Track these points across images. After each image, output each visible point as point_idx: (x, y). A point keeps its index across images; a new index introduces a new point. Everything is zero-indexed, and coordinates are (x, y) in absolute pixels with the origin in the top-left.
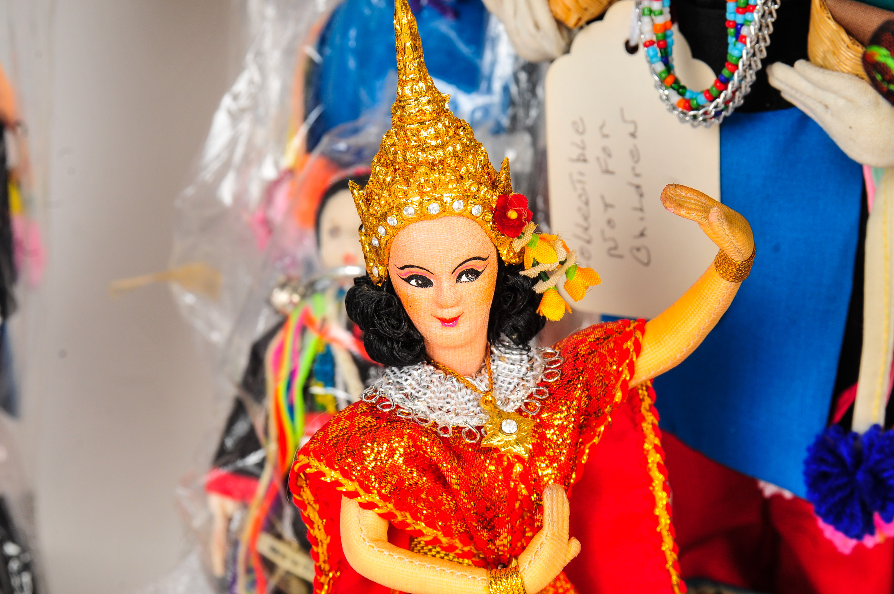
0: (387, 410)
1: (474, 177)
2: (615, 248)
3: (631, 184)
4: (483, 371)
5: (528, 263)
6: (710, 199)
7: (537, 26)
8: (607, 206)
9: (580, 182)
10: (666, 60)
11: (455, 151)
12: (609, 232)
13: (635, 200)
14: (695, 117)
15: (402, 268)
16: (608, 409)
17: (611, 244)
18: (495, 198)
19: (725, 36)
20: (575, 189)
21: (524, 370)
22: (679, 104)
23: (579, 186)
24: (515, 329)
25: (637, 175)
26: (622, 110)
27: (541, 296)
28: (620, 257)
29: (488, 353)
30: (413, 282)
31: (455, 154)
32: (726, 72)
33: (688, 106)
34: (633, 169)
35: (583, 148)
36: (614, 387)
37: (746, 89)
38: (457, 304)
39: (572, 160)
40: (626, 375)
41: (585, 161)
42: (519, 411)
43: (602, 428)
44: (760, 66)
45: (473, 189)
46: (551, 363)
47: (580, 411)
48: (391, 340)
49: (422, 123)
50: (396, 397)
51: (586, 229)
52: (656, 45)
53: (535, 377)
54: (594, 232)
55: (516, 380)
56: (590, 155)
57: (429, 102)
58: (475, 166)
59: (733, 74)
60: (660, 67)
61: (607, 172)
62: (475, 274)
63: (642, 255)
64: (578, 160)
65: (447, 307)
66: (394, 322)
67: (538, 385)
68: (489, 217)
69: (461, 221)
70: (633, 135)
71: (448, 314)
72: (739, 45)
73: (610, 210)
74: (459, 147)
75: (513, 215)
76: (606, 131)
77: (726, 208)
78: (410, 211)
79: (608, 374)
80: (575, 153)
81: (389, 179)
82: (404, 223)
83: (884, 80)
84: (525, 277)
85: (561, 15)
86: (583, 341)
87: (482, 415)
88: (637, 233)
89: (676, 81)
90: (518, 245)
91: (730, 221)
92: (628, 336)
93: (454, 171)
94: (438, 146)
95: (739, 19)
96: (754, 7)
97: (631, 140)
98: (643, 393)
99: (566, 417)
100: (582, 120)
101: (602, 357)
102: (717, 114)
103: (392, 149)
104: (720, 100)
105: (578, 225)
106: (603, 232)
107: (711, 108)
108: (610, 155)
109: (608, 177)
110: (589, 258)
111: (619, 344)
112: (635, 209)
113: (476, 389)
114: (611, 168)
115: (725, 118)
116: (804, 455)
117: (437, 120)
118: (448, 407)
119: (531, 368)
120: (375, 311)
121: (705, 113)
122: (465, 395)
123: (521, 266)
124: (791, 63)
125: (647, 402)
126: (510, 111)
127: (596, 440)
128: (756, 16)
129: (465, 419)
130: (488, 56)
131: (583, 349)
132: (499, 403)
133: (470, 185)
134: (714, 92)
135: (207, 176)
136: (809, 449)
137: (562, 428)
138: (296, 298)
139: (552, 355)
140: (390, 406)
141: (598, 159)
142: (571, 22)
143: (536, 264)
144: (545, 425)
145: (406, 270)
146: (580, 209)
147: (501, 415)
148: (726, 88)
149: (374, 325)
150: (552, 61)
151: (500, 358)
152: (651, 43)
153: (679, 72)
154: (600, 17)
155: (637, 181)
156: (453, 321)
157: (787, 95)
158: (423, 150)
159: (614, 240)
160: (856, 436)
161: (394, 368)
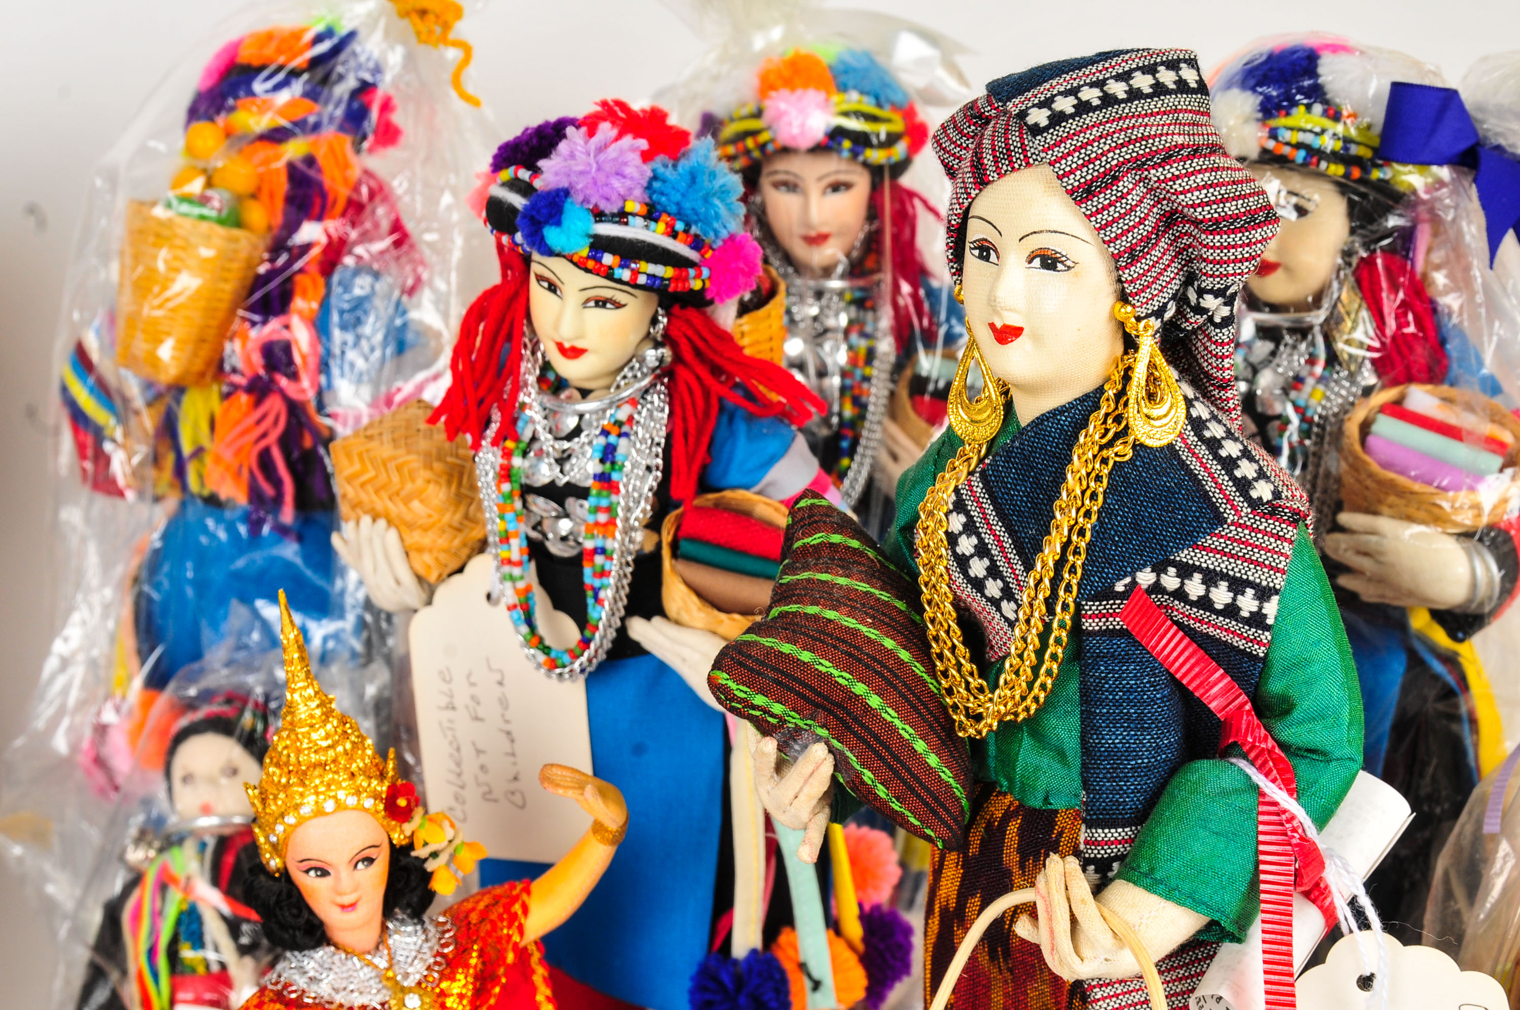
0: (293, 996)
1: (364, 771)
2: (490, 792)
3: (501, 730)
4: (381, 947)
5: (418, 843)
6: (584, 774)
7: (398, 582)
8: (479, 752)
9: (451, 729)
10: (529, 621)
11: (345, 750)
12: (482, 778)
13: (507, 747)
14: (561, 675)
15: (302, 861)
16: (502, 970)
17: (486, 789)
18: (385, 788)
19: (584, 598)
20: (445, 736)
21: (420, 942)
22: (545, 664)
23: (449, 733)
24: (409, 905)
25: (507, 722)
26: (488, 660)
27: (431, 874)
28: (496, 801)
29: (384, 928)
30: (312, 873)
31: (346, 752)
32: (588, 633)
33: (553, 665)
34: (503, 716)
35: (452, 696)
36: (505, 950)
37: (607, 645)
38: (355, 889)
39: (440, 708)
40: (516, 938)
41: (454, 708)
42: (419, 983)
43: (497, 990)
44: (619, 623)
45: (365, 784)
46: (444, 932)
47: (477, 977)
48: (294, 928)
49: (312, 726)
50: (301, 982)
51: (459, 775)
52: (519, 608)
53: (431, 948)
54: (468, 778)
55: (414, 954)
56: (459, 702)
57: (318, 706)
58: (363, 760)
59: (594, 634)
60: (525, 629)
61: (477, 719)
62: (370, 861)
63: (517, 799)
64: (447, 708)
65: (346, 894)
66: (295, 911)
67: (435, 956)
68: (381, 807)
69: (355, 814)
70: (500, 683)
71: (347, 900)
72: (598, 608)
73: (482, 756)
74: (348, 746)
75: (402, 802)
76: (473, 679)
77: (598, 782)
78: (305, 810)
79: (499, 939)
80: (444, 701)
81: (284, 780)
82: (301, 821)
83: (727, 699)
84: (417, 858)
85: (422, 571)
86: (473, 909)
87: (384, 991)
88: (511, 777)
89: (541, 640)
90: (408, 828)
91: (602, 794)
92: (515, 899)
93: (346, 769)
94: (329, 747)
95: (597, 583)
96: (610, 572)
97: (499, 689)
98: (532, 948)
99: (464, 986)
100: (448, 669)
101: (493, 923)
102: (583, 671)
103: (285, 752)
104: (584, 659)
105: (450, 771)
106: (476, 778)
107: (577, 666)
108: (478, 703)
109: (478, 724)
110: (464, 803)
111: (507, 907)
112: (507, 754)
113: (376, 967)
114: (480, 715)
115: (590, 673)
116: (687, 984)
117: (325, 722)
118: (351, 987)
119: (427, 940)
120: (278, 902)
121: (571, 671)
122: (367, 972)
123: (411, 846)
124: (648, 617)
125: (536, 956)
126: (365, 634)
127: (492, 1001)
128: (612, 581)
129: (369, 997)
130: (339, 584)
131: (474, 918)
132: (399, 978)
133: (361, 781)
134: (578, 651)
135: (40, 724)
136: (693, 979)
137: (461, 996)
138: (152, 853)
139: (445, 923)
140: (295, 991)
141: (467, 707)
142: (433, 578)
143: (426, 844)
144: (443, 994)
145: (305, 863)
146: (451, 756)
147: (404, 990)
148: (588, 647)
149: (276, 916)
150: (415, 611)
151: (397, 932)
152: (515, 606)
153: (542, 630)
154: (460, 570)
155: (508, 727)
156: (353, 906)
157: (647, 645)
158: (316, 752)
159: (488, 785)
160: (735, 962)
161: (296, 953)
